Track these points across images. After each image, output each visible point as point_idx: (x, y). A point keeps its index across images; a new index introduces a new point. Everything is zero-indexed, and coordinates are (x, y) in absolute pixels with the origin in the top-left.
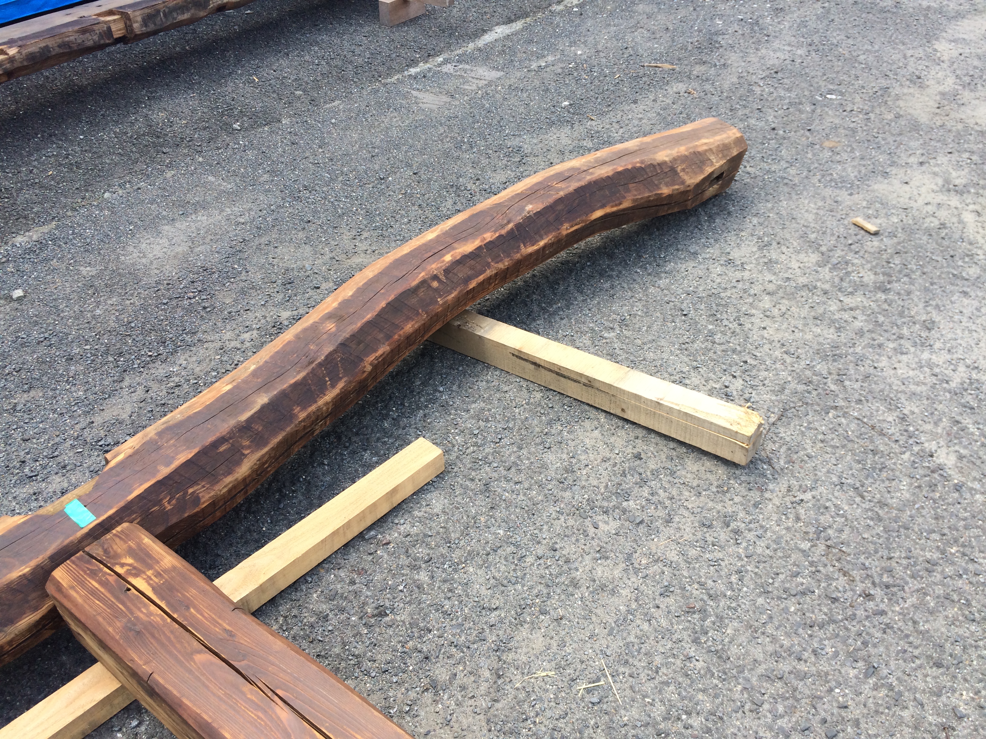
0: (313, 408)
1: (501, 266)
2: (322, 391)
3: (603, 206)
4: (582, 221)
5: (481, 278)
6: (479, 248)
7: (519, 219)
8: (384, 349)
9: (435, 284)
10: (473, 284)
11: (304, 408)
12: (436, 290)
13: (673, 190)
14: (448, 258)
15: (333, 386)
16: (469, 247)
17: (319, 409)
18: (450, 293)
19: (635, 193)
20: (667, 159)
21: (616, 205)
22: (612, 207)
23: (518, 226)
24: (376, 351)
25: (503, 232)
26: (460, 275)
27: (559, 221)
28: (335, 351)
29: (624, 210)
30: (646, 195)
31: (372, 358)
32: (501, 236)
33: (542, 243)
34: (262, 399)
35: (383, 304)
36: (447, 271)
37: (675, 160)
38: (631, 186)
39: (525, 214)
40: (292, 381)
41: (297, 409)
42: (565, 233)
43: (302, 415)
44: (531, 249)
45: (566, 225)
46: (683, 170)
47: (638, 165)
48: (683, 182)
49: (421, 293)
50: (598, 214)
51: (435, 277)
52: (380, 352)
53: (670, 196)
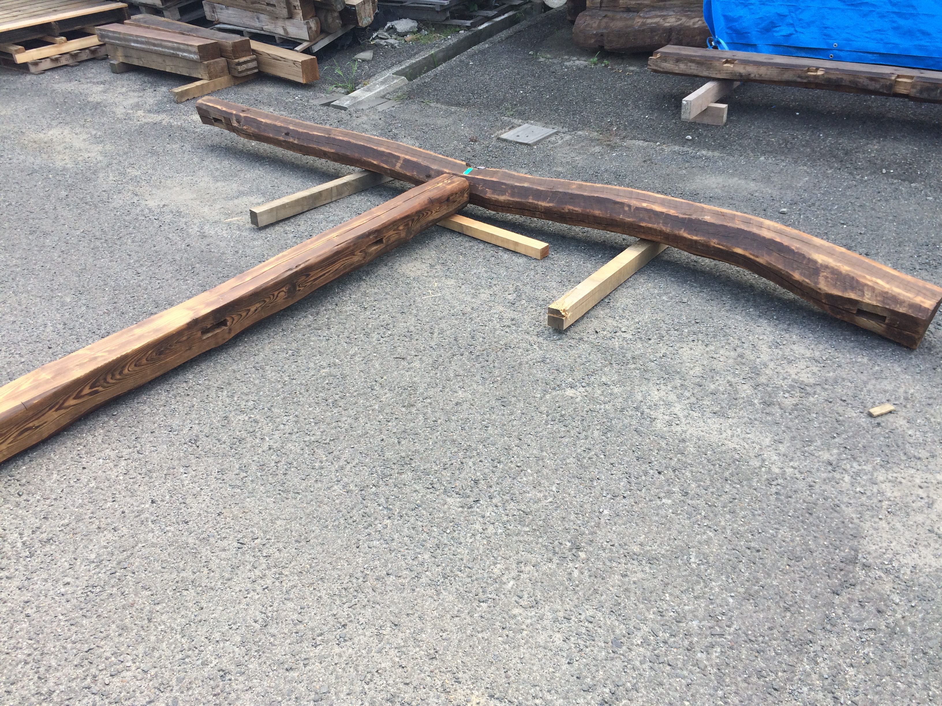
0: (536, 202)
1: (664, 228)
2: (544, 200)
3: (745, 249)
4: (727, 247)
5: (650, 225)
6: (662, 213)
7: (694, 217)
8: (578, 209)
9: (627, 209)
10: (643, 224)
11: (533, 199)
12: (625, 212)
13: (803, 281)
14: (645, 205)
15: (548, 202)
16: (658, 208)
17: (537, 204)
18: (629, 217)
19: (773, 260)
20: (820, 261)
21: (754, 255)
22: (751, 254)
23: (690, 220)
24: (575, 207)
25: (681, 216)
26: (641, 215)
27: (715, 234)
28: (560, 192)
29: (758, 262)
30: (780, 267)
31: (571, 207)
32: (677, 216)
33: (695, 238)
34: (526, 185)
35: (596, 195)
36: (637, 209)
37: (827, 267)
38: (775, 254)
39: (700, 218)
40: (539, 188)
41: (531, 197)
42: (712, 244)
43: (530, 201)
44: (686, 235)
45: (715, 241)
46: (826, 278)
47: (793, 248)
48: (817, 283)
49: (617, 206)
50: (739, 251)
51: (629, 206)
52: (576, 209)
53: (797, 281)
